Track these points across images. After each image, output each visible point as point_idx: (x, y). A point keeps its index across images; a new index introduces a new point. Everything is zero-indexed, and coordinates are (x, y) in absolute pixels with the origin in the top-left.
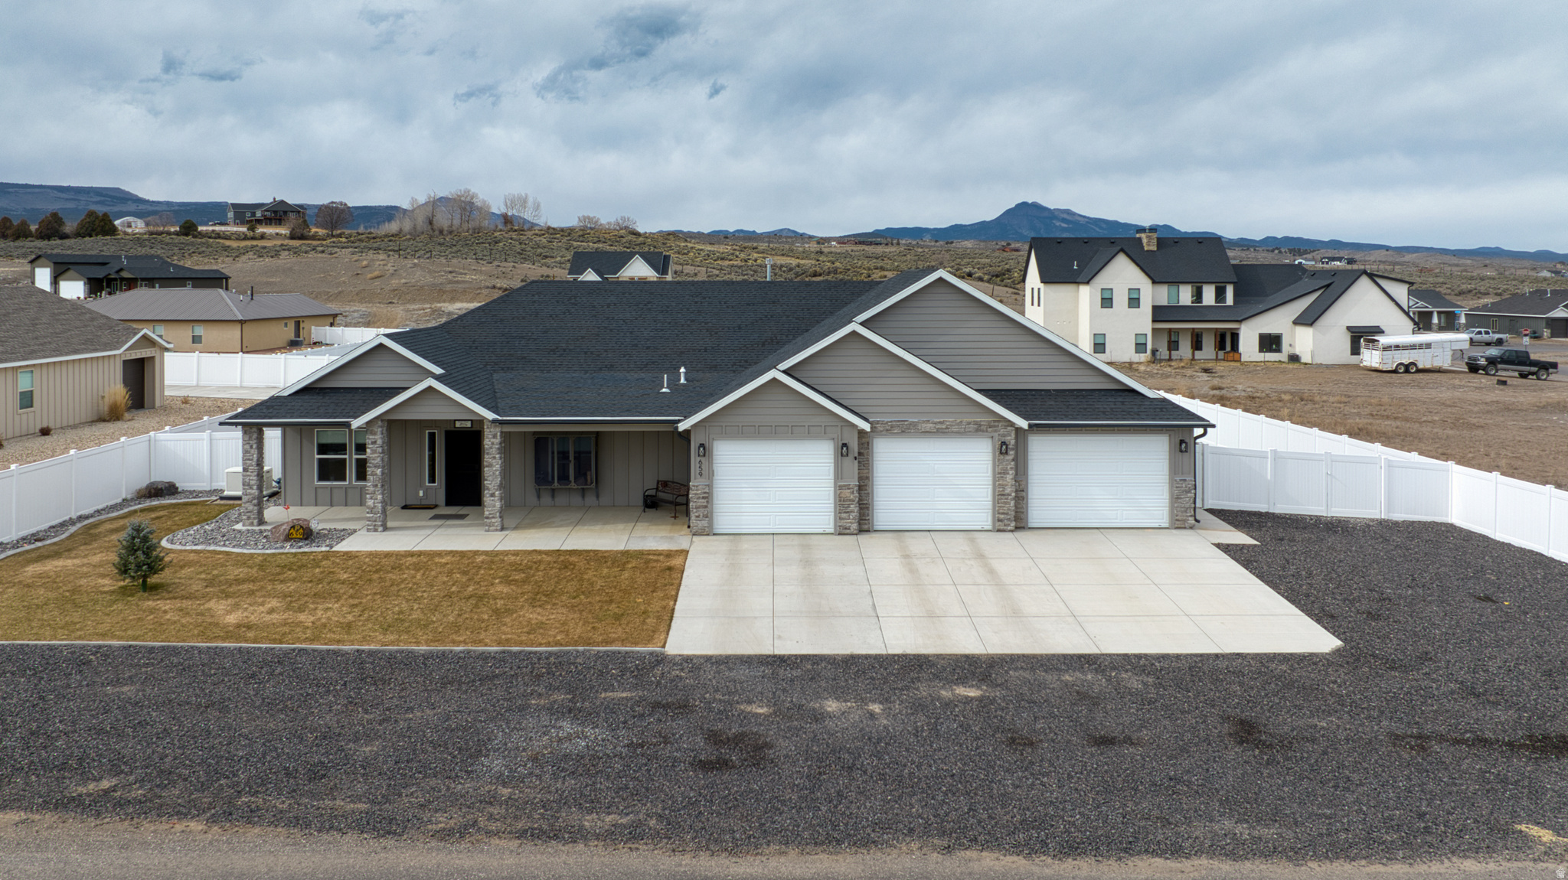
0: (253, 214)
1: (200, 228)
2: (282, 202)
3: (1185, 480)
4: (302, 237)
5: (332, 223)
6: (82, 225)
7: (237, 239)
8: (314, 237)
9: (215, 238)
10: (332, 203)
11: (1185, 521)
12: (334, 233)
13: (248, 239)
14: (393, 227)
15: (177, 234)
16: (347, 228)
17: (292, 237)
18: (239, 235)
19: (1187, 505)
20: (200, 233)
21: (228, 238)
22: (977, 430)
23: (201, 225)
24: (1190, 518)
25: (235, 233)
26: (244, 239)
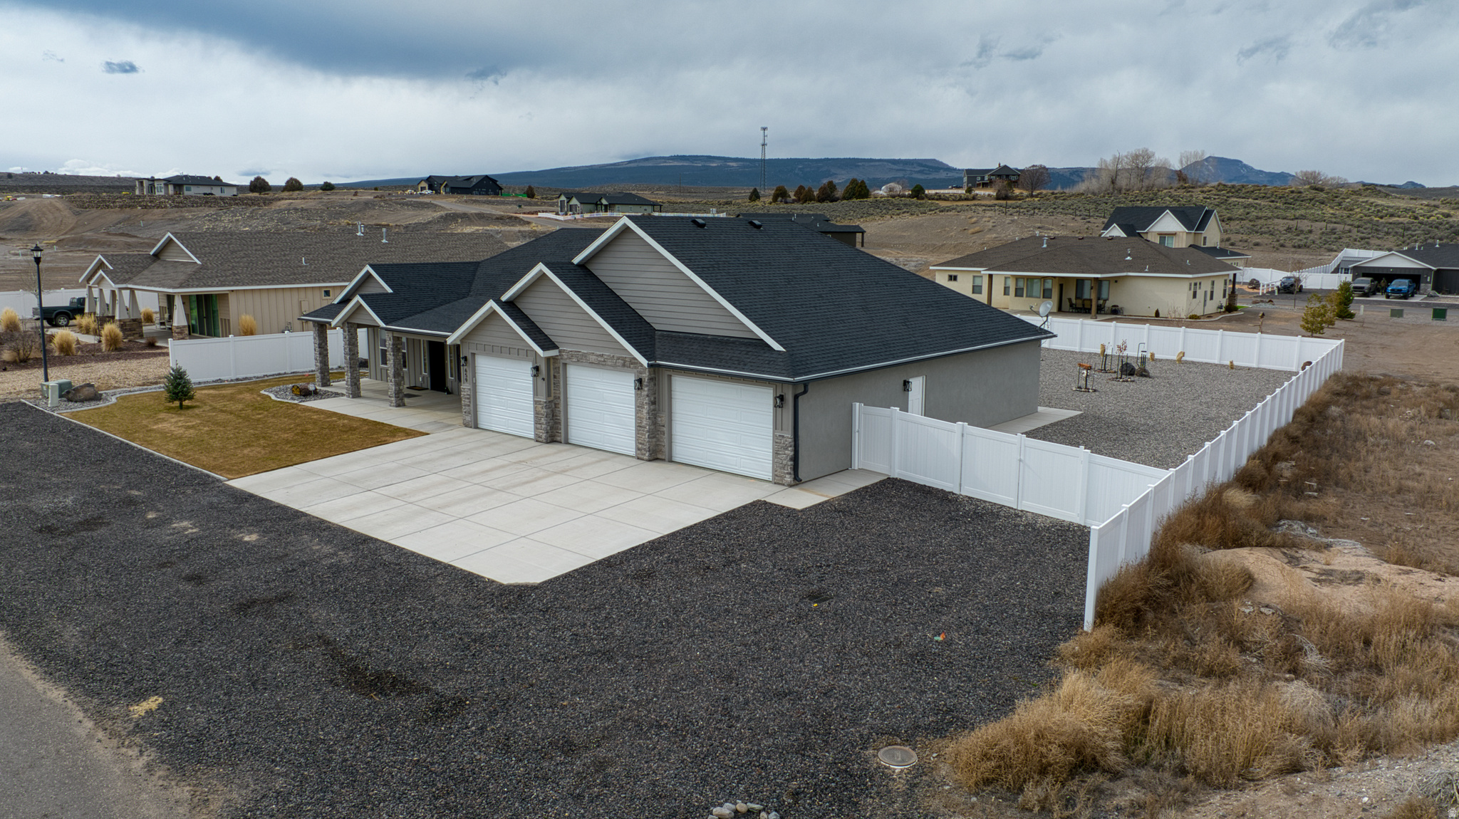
0: (983, 178)
1: (926, 192)
2: (1005, 166)
3: (783, 436)
4: (1006, 198)
5: (1032, 184)
6: (847, 191)
7: (954, 200)
8: (1016, 198)
9: (937, 200)
10: (1033, 166)
11: (783, 477)
12: (1034, 193)
13: (963, 200)
14: (1081, 187)
15: (909, 196)
16: (1045, 189)
17: (998, 198)
18: (956, 197)
19: (785, 462)
20: (926, 195)
21: (946, 199)
22: (624, 365)
23: (929, 188)
24: (787, 476)
25: (954, 195)
26: (959, 200)
